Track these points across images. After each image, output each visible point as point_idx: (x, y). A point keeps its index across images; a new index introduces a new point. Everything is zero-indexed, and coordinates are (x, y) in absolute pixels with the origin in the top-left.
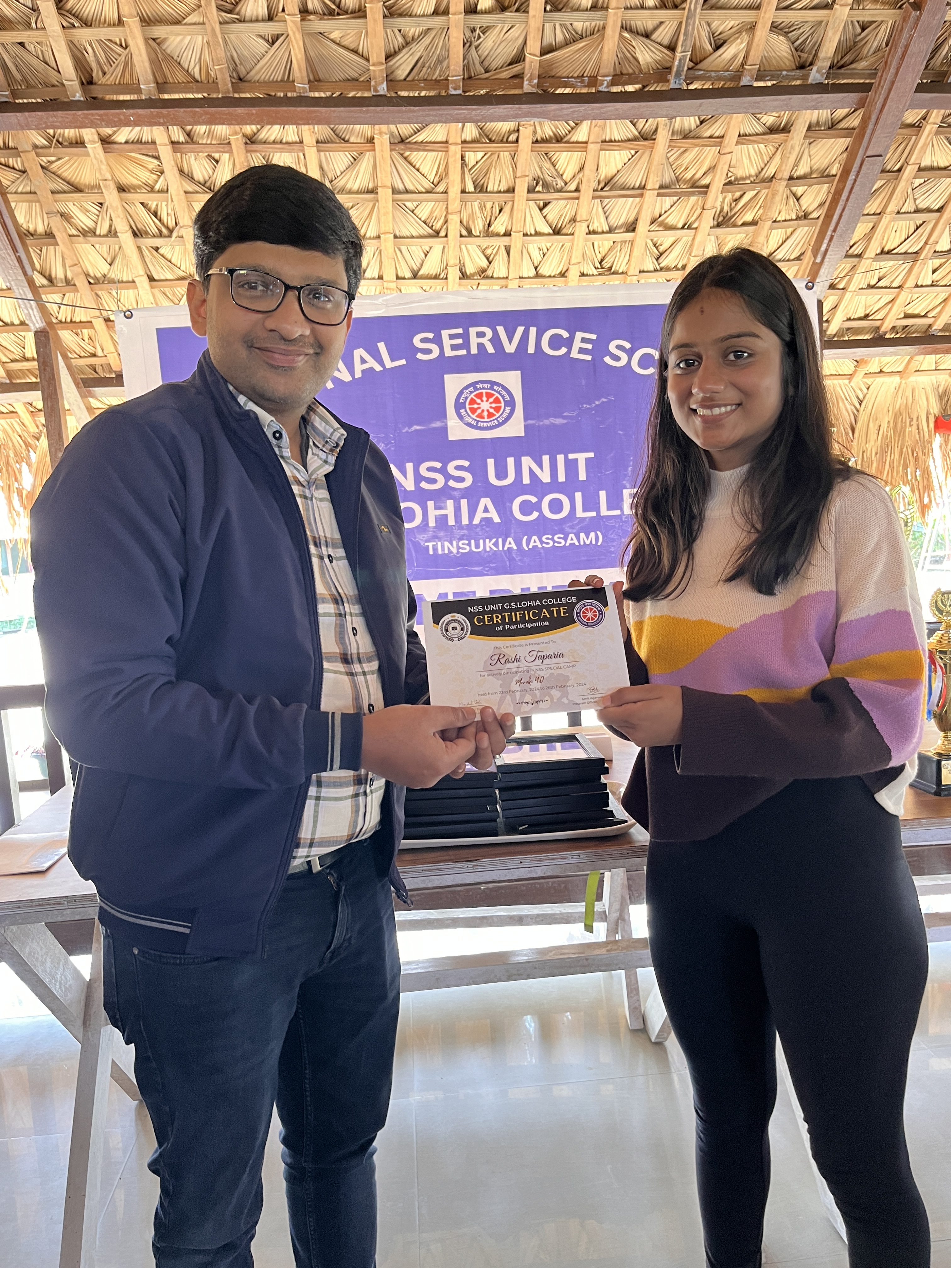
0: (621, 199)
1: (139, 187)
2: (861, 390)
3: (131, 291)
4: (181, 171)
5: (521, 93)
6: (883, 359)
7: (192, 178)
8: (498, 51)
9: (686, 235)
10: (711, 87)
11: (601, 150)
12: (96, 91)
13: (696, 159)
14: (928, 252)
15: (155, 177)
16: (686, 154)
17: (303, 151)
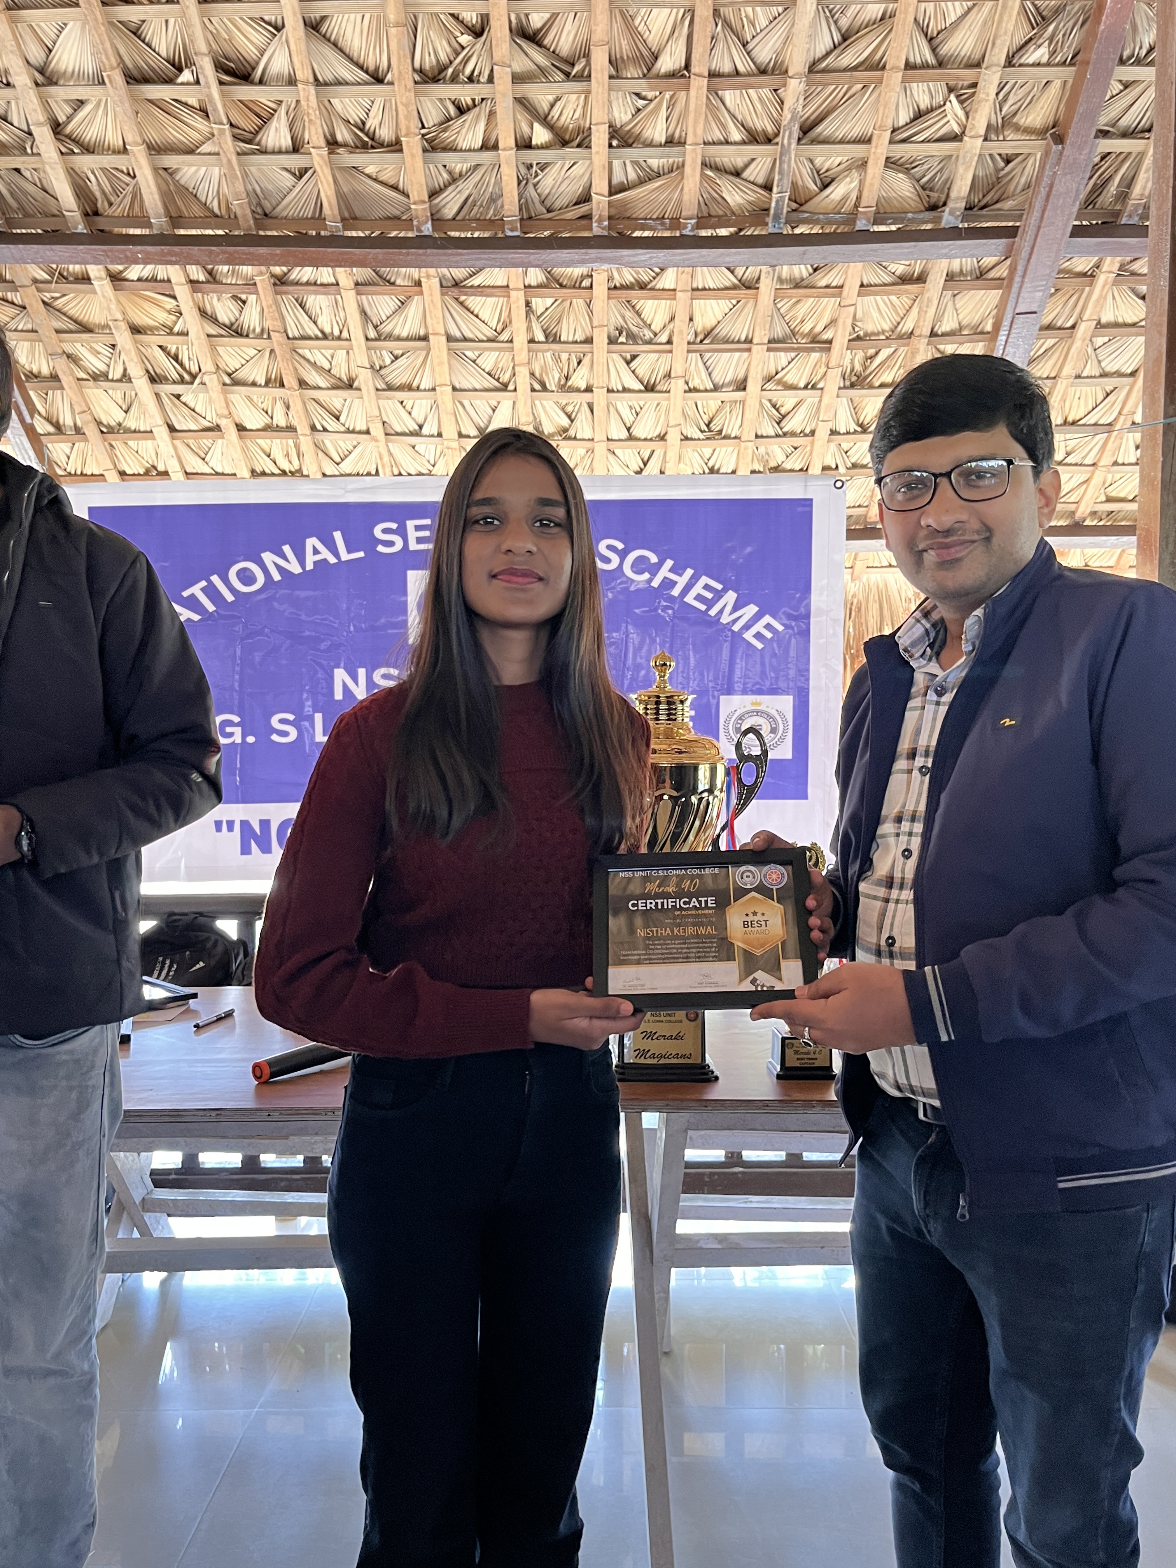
0: (725, 354)
1: (157, 328)
3: (150, 442)
4: (203, 313)
5: (591, 235)
7: (216, 320)
8: (561, 189)
9: (811, 397)
10: (820, 231)
11: (692, 299)
12: (102, 223)
13: (812, 310)
14: (1123, 425)
15: (174, 318)
16: (799, 306)
17: (340, 294)
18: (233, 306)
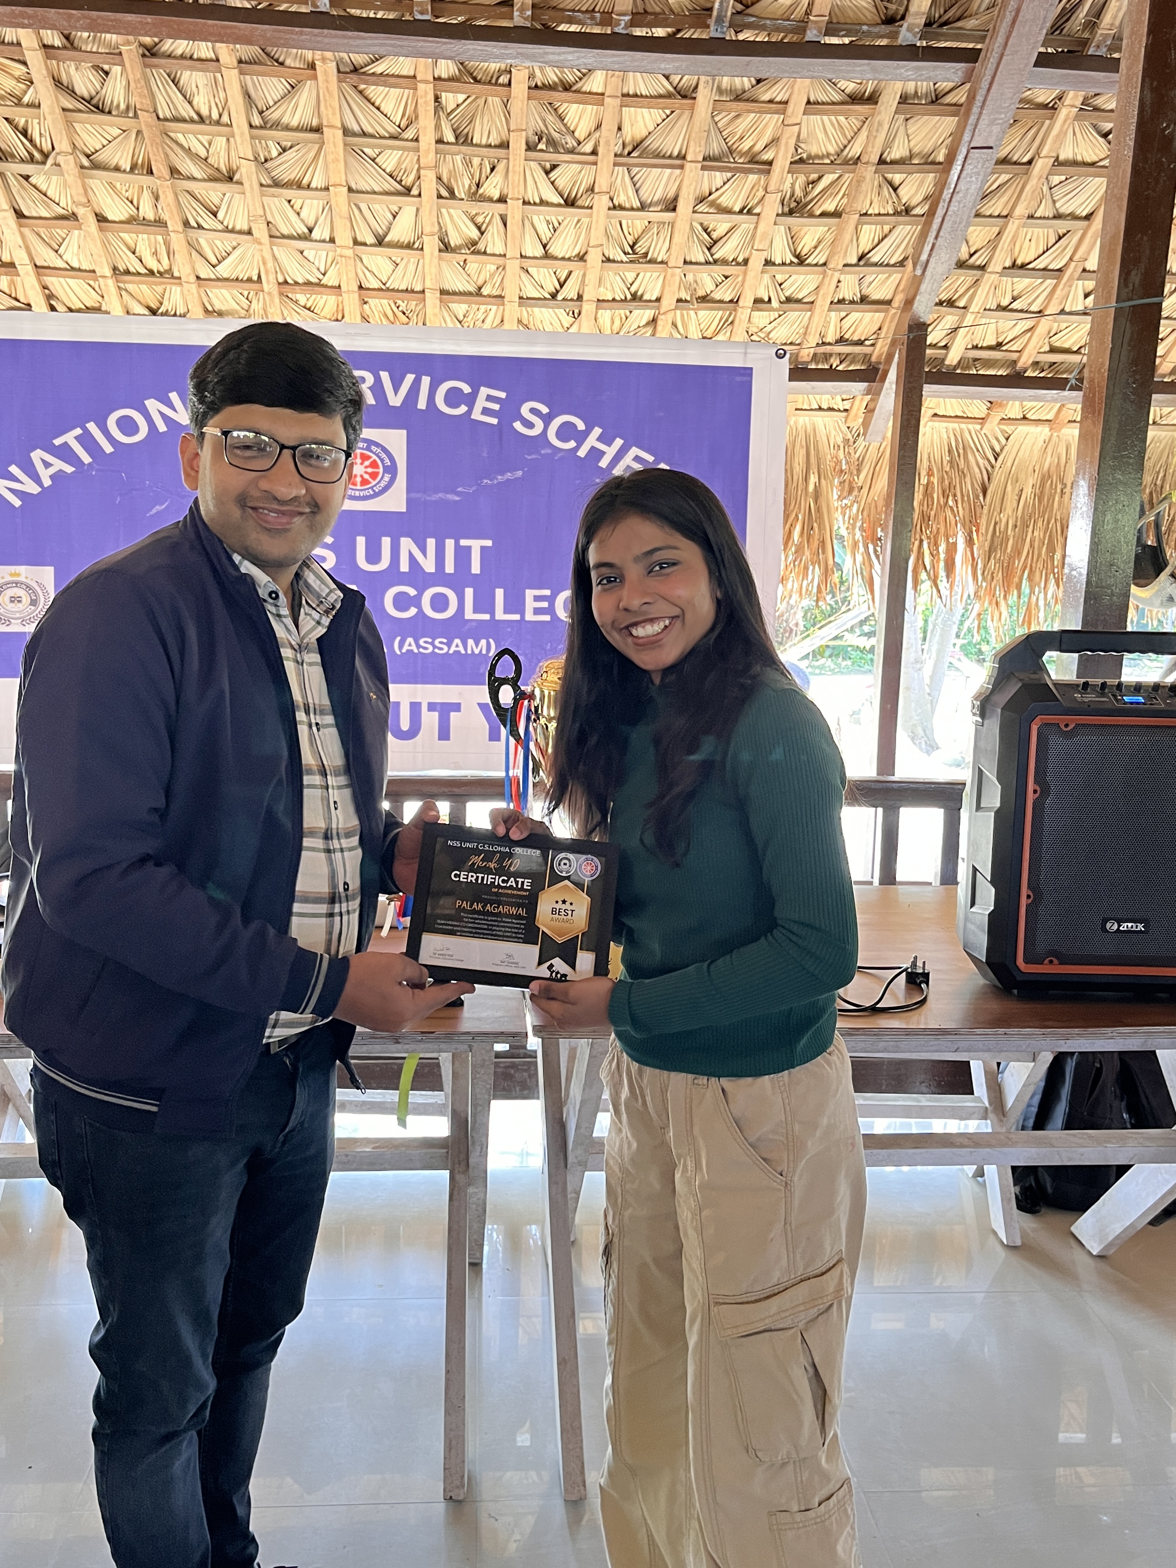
0: (654, 170)
1: (3, 98)
2: (997, 439)
4: (58, 82)
5: (508, 25)
6: (1025, 403)
7: (73, 92)
9: (746, 223)
10: (766, 39)
11: (621, 106)
13: (754, 124)
14: (1074, 271)
15: (23, 87)
16: (740, 120)
17: (220, 72)
18: (94, 78)
